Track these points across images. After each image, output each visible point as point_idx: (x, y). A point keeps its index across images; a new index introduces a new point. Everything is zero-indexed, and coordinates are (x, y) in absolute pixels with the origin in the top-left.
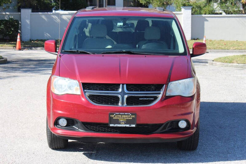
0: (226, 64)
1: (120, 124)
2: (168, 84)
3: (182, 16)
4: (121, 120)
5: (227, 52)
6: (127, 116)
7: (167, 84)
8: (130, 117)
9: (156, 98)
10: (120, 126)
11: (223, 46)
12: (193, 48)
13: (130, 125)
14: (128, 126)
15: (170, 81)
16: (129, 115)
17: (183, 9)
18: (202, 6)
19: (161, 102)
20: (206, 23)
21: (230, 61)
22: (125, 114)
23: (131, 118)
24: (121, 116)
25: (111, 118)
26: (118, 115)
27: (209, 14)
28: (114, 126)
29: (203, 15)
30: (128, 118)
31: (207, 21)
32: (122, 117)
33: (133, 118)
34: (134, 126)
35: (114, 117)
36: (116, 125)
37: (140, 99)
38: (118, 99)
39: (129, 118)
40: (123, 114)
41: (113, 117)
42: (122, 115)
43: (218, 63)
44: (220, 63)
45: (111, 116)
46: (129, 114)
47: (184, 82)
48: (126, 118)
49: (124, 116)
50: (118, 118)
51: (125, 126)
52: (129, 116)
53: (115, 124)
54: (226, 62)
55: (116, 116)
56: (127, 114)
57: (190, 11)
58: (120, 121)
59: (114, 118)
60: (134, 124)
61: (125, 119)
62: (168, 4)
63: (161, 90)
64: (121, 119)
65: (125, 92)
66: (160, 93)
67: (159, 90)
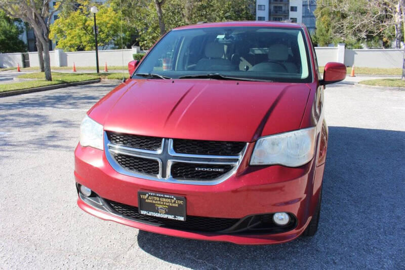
0: (369, 86)
1: (158, 212)
2: (256, 141)
3: (338, 50)
4: (160, 207)
5: (370, 76)
6: (169, 200)
7: (254, 142)
8: (175, 203)
9: (228, 169)
10: (157, 216)
11: (367, 72)
12: (325, 71)
13: (175, 217)
14: (171, 217)
15: (260, 136)
16: (173, 199)
17: (338, 45)
18: (353, 44)
19: (236, 179)
20: (355, 55)
21: (373, 83)
22: (166, 196)
23: (177, 205)
24: (158, 199)
25: (141, 201)
26: (153, 196)
27: (358, 48)
28: (147, 214)
29: (354, 50)
30: (171, 205)
31: (356, 54)
32: (160, 201)
33: (179, 205)
34: (182, 219)
35: (147, 198)
36: (150, 214)
37: (196, 169)
38: (156, 165)
39: (173, 205)
40: (162, 196)
41: (145, 199)
42: (160, 197)
43: (363, 85)
44: (364, 85)
45: (142, 196)
46: (172, 197)
47: (290, 137)
48: (167, 204)
49: (164, 200)
50: (154, 202)
51: (166, 216)
52: (173, 201)
53: (148, 210)
54: (370, 84)
55: (150, 198)
56: (168, 196)
57: (344, 46)
58: (158, 208)
59: (147, 201)
60: (182, 217)
61: (165, 205)
62: (329, 43)
63: (240, 153)
64: (159, 204)
65: (169, 153)
66: (237, 160)
67: (236, 153)
